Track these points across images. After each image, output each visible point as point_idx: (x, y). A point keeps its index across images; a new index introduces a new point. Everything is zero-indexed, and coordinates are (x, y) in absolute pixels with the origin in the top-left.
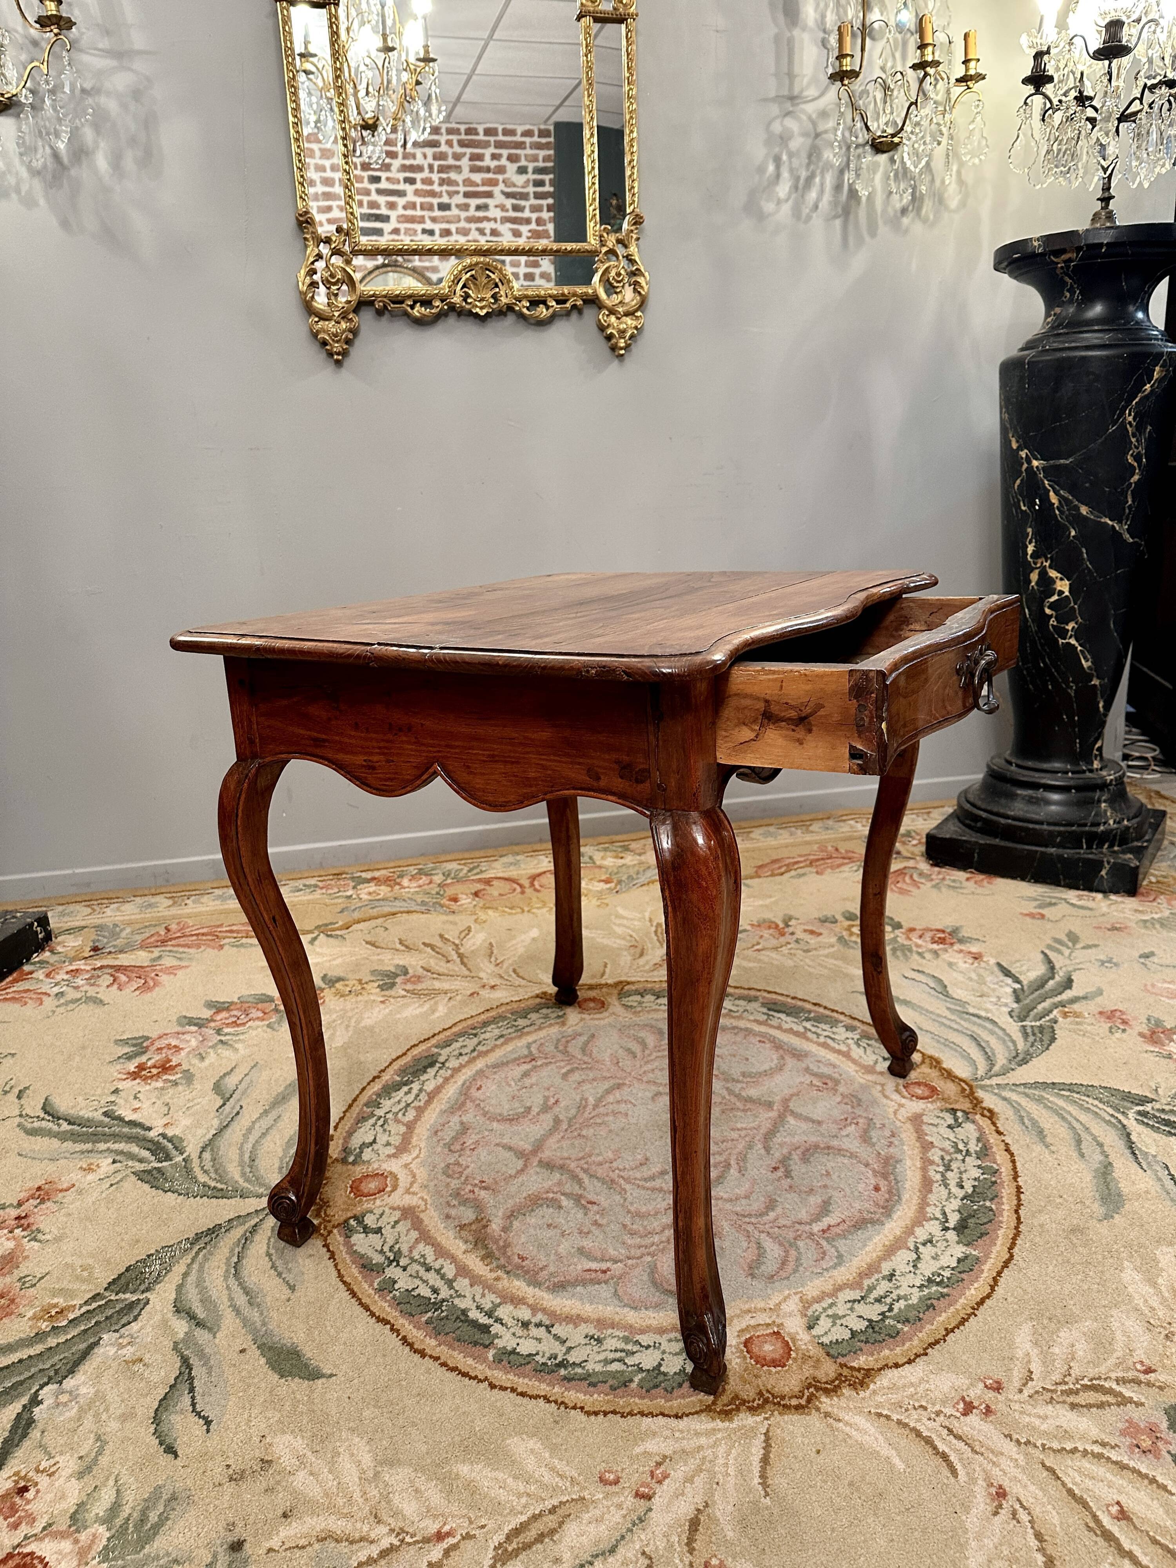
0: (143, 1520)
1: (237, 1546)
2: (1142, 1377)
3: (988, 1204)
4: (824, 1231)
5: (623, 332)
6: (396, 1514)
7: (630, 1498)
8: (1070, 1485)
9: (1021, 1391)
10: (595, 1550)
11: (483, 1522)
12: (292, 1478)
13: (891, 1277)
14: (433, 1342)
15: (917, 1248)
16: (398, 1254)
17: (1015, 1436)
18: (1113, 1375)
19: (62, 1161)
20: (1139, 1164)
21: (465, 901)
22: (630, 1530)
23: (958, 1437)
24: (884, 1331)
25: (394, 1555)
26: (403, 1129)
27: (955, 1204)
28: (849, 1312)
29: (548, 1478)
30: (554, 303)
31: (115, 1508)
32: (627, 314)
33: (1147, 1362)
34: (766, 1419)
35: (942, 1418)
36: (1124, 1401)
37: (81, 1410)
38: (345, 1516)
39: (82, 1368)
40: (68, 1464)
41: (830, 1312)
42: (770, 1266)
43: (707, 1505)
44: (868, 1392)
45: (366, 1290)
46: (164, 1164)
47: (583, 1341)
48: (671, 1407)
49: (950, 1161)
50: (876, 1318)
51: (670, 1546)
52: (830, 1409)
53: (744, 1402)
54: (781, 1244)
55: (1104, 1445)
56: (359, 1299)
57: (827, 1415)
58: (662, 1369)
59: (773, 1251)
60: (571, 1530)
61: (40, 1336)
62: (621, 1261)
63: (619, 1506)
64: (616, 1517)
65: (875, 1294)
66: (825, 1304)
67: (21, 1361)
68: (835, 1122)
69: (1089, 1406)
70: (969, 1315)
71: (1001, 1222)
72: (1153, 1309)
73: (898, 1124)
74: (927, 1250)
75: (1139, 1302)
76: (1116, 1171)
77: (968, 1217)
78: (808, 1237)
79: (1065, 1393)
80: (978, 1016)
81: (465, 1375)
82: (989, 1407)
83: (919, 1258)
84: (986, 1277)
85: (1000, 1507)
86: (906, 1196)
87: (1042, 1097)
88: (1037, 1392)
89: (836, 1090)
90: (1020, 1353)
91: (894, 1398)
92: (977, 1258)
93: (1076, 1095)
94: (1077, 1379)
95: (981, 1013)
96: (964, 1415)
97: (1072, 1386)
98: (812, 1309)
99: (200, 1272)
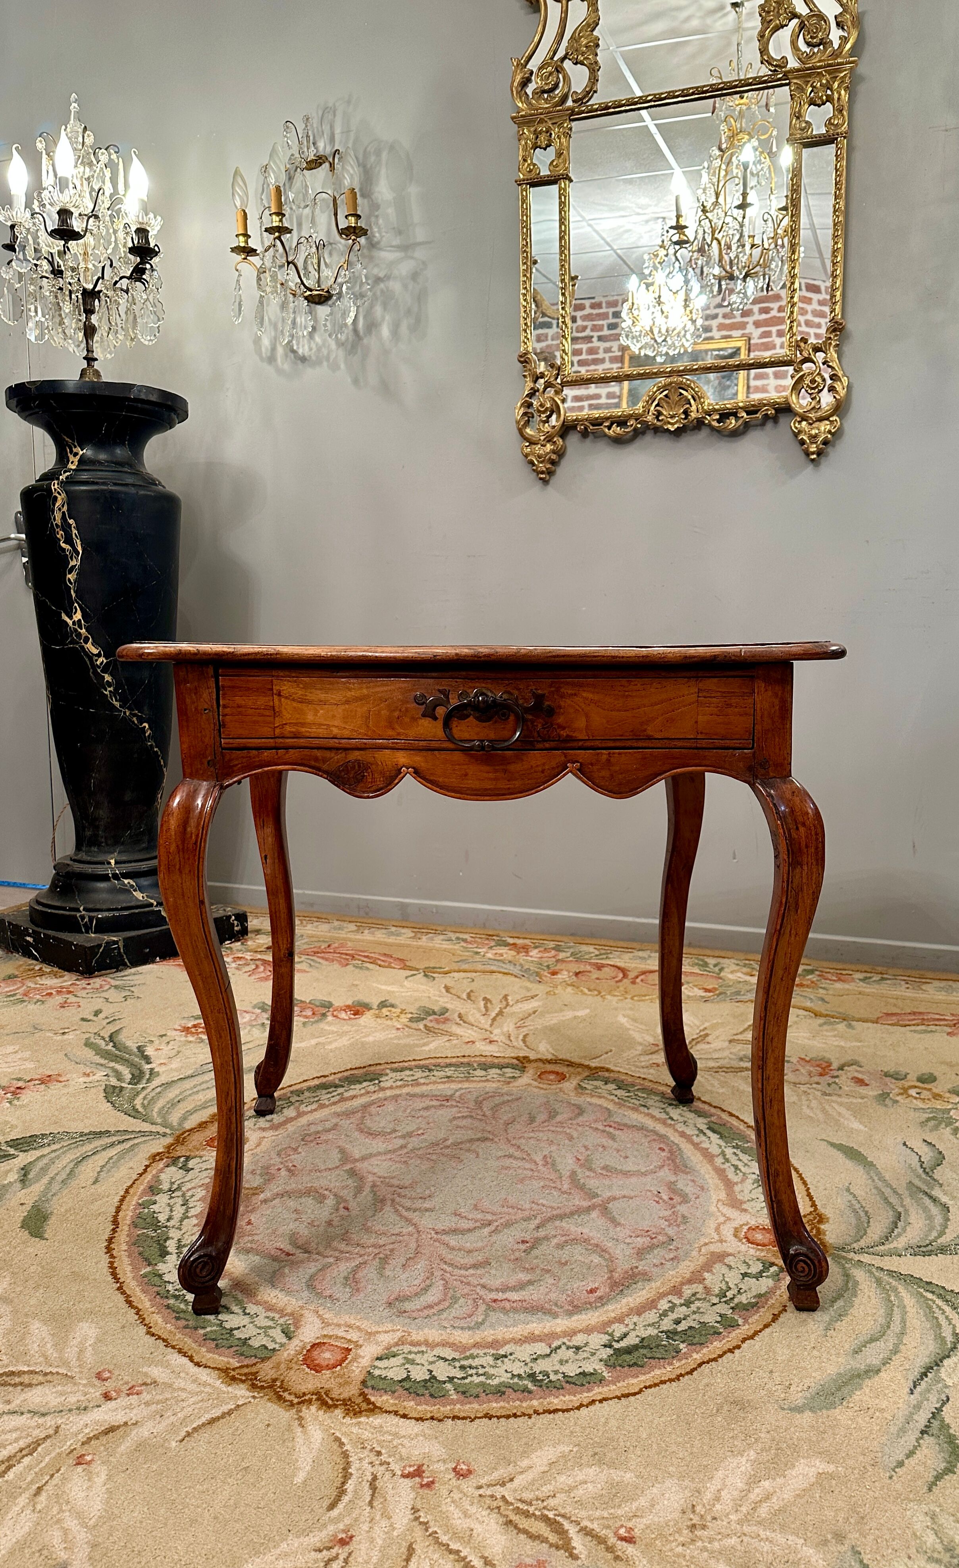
2: (612, 1540)
3: (682, 1346)
4: (495, 1301)
5: (816, 436)
7: (98, 1394)
9: (480, 1487)
10: (36, 1409)
11: (4, 1358)
13: (500, 1357)
14: (126, 1248)
15: (559, 1347)
16: (180, 1188)
17: (420, 1514)
18: (585, 1523)
19: (81, 1066)
20: (916, 1385)
21: (564, 976)
22: (70, 1410)
23: (373, 1488)
24: (432, 1390)
27: (651, 1332)
28: (426, 1363)
29: (71, 1355)
30: (744, 414)
32: (820, 419)
33: (637, 1532)
34: (254, 1397)
35: (383, 1468)
36: (564, 1546)
41: (411, 1356)
42: (410, 1306)
43: (135, 1425)
44: (354, 1421)
45: (133, 1201)
46: (130, 1086)
48: (203, 1357)
49: (699, 1299)
50: (441, 1378)
51: (77, 1433)
52: (307, 1416)
53: (255, 1379)
54: (446, 1295)
55: (488, 1563)
56: (121, 1204)
57: (300, 1419)
58: (235, 1332)
59: (432, 1296)
60: (41, 1390)
62: (310, 1253)
63: (85, 1394)
64: (73, 1399)
65: (464, 1361)
66: (415, 1349)
68: (633, 1230)
69: (524, 1532)
70: (524, 1415)
71: (672, 1364)
72: (717, 1499)
73: (694, 1253)
74: (563, 1353)
75: (713, 1487)
76: (877, 1378)
77: (643, 1347)
78: (474, 1300)
79: (518, 1511)
80: (934, 1200)
81: (114, 1275)
82: (433, 1482)
83: (548, 1355)
84: (586, 1397)
85: (329, 1549)
86: (610, 1307)
87: (895, 1290)
88: (492, 1496)
89: (674, 1207)
90: (525, 1463)
91: (366, 1435)
92: (602, 1381)
93: (939, 1302)
94: (544, 1508)
95: (944, 1199)
96: (404, 1476)
97: (531, 1509)
98: (401, 1347)
99: (64, 1153)
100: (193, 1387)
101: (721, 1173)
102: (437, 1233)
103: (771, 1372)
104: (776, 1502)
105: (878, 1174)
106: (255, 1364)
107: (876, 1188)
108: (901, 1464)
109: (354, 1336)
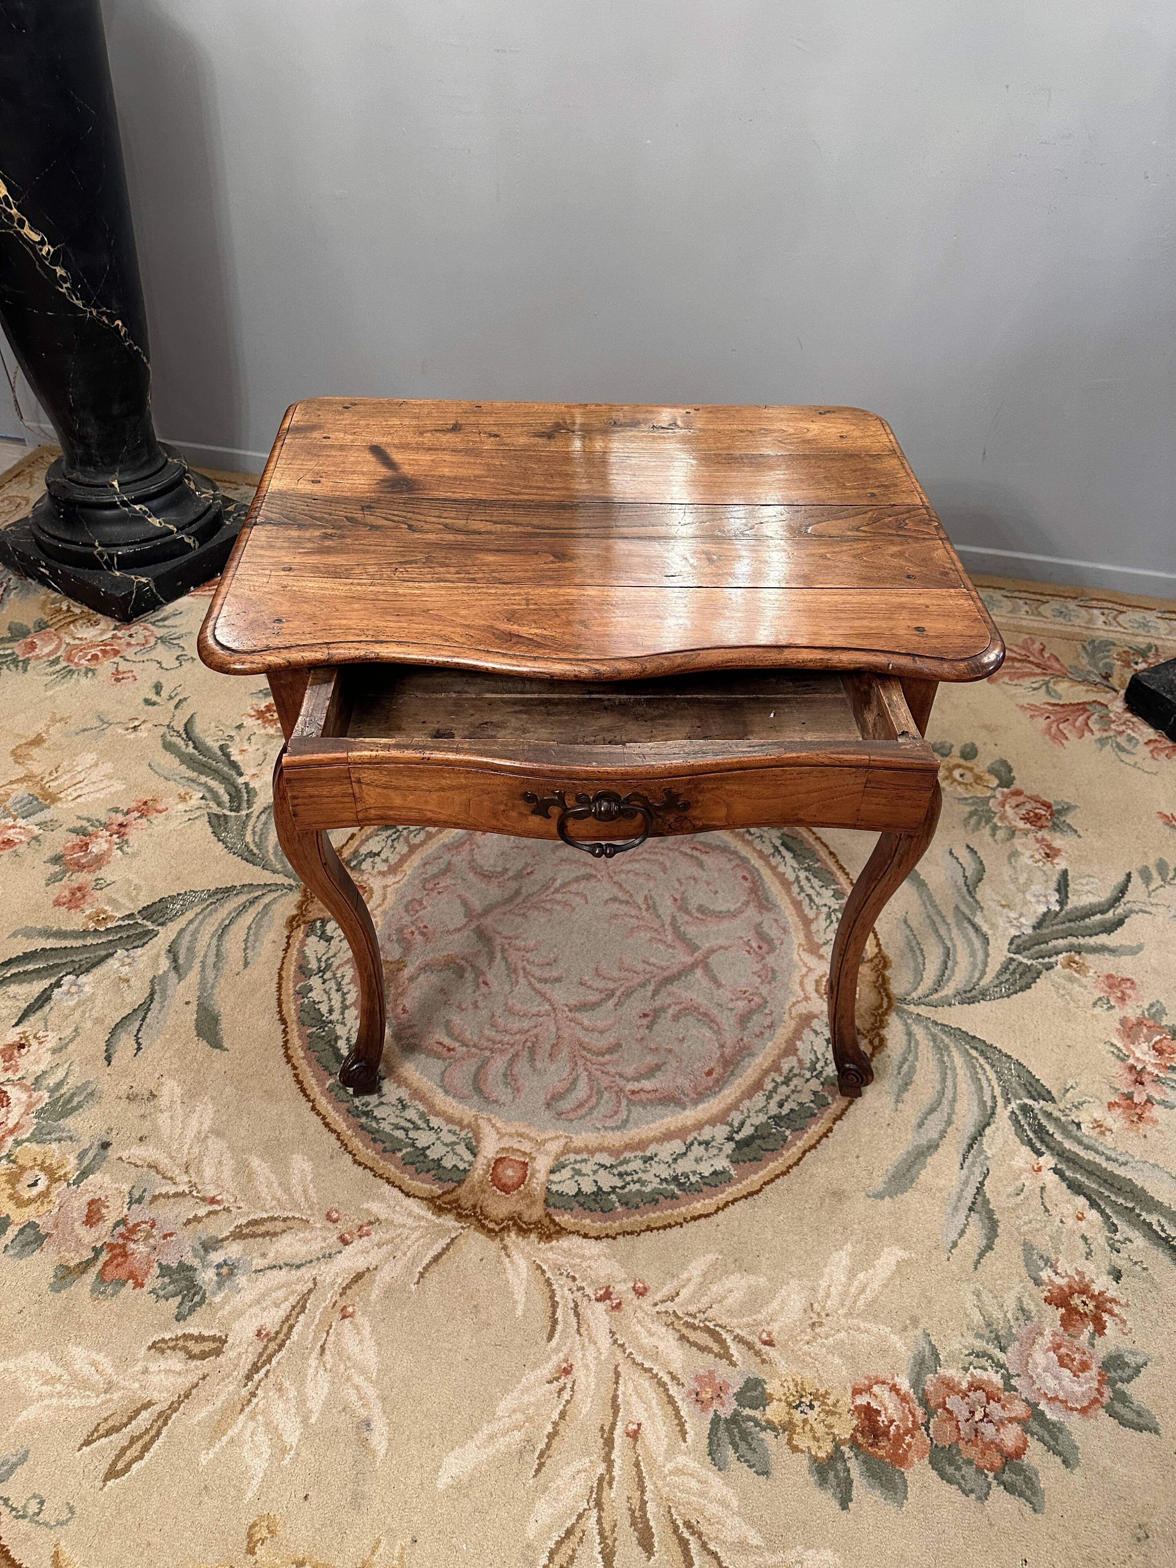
0: (70, 1100)
1: (105, 1145)
2: (759, 1345)
3: (788, 1133)
4: (633, 1092)
6: (200, 1172)
7: (335, 1238)
8: (619, 1393)
9: (656, 1305)
10: (289, 1261)
11: (242, 1205)
12: (159, 1114)
13: (647, 1160)
14: (302, 1054)
15: (692, 1144)
16: (328, 967)
17: (617, 1336)
18: (738, 1331)
19: (172, 783)
20: (965, 1158)
22: (318, 1259)
23: (577, 1315)
24: (602, 1204)
25: (181, 1199)
26: (405, 850)
27: (762, 1118)
28: (591, 1173)
29: (298, 1195)
31: (60, 1085)
33: (775, 1335)
34: (462, 1228)
35: (579, 1294)
36: (725, 1355)
37: (78, 1004)
38: (172, 1158)
39: (94, 970)
40: (52, 1040)
41: (577, 1166)
42: (565, 1105)
43: (376, 1269)
44: (548, 1245)
45: (289, 987)
46: (233, 814)
47: (395, 1102)
48: (409, 1185)
49: (795, 1075)
50: (606, 1189)
51: (332, 1284)
52: (510, 1244)
53: (459, 1206)
54: (591, 1089)
55: (674, 1378)
56: (280, 995)
57: (505, 1248)
58: (428, 1152)
59: (582, 1091)
60: (287, 1239)
61: (85, 933)
62: (467, 1046)
63: (325, 1239)
64: (317, 1246)
65: (621, 1169)
66: (578, 1158)
67: (66, 948)
68: (733, 992)
69: (694, 1344)
70: (677, 1224)
71: (782, 1155)
72: (828, 1296)
73: (786, 1017)
74: (698, 1151)
75: (823, 1284)
76: (935, 1156)
77: (758, 1137)
78: (616, 1092)
79: (687, 1325)
80: (977, 929)
81: (303, 1090)
82: (620, 1303)
83: (685, 1154)
84: (722, 1198)
85: (557, 1379)
86: (726, 1092)
87: (947, 1047)
88: (666, 1312)
89: (763, 958)
90: (685, 1275)
91: (561, 1260)
92: (730, 1178)
93: (982, 1060)
94: (706, 1319)
95: (985, 928)
96: (597, 1300)
97: (696, 1322)
98: (567, 1157)
99: (201, 923)
100: (410, 1222)
101: (797, 905)
102: (570, 1010)
103: (858, 1157)
104: (869, 1294)
105: (930, 896)
106: (453, 1190)
107: (929, 917)
108: (955, 1245)
109: (526, 1147)
